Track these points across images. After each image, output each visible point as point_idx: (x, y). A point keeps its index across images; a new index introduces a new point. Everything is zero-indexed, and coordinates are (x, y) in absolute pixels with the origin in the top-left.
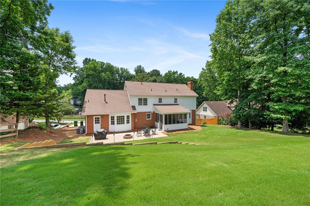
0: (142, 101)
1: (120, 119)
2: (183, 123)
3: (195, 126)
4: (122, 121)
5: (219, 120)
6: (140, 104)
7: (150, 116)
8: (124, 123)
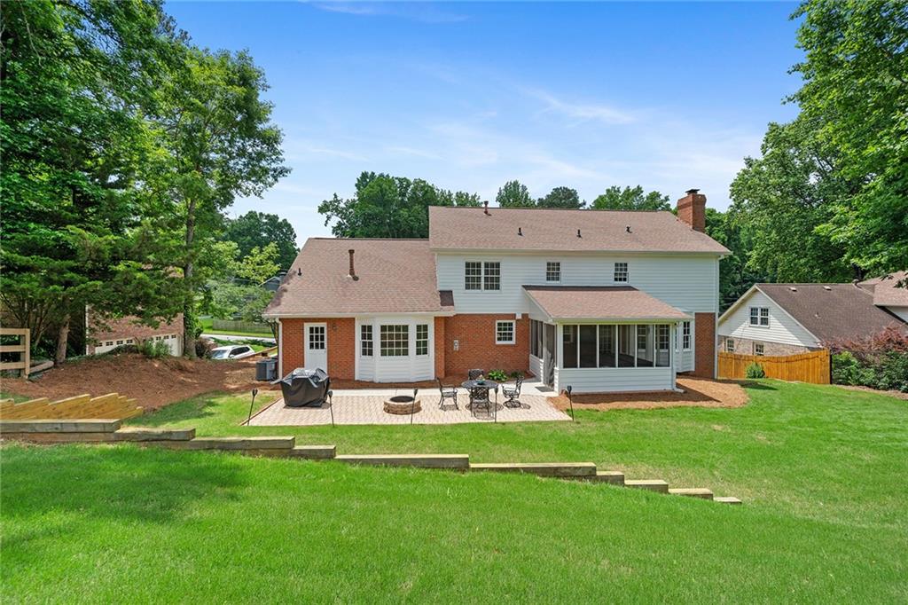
0: (479, 272)
1: (391, 337)
2: (650, 364)
3: (710, 384)
4: (398, 344)
5: (834, 364)
6: (471, 283)
7: (512, 329)
8: (406, 353)
